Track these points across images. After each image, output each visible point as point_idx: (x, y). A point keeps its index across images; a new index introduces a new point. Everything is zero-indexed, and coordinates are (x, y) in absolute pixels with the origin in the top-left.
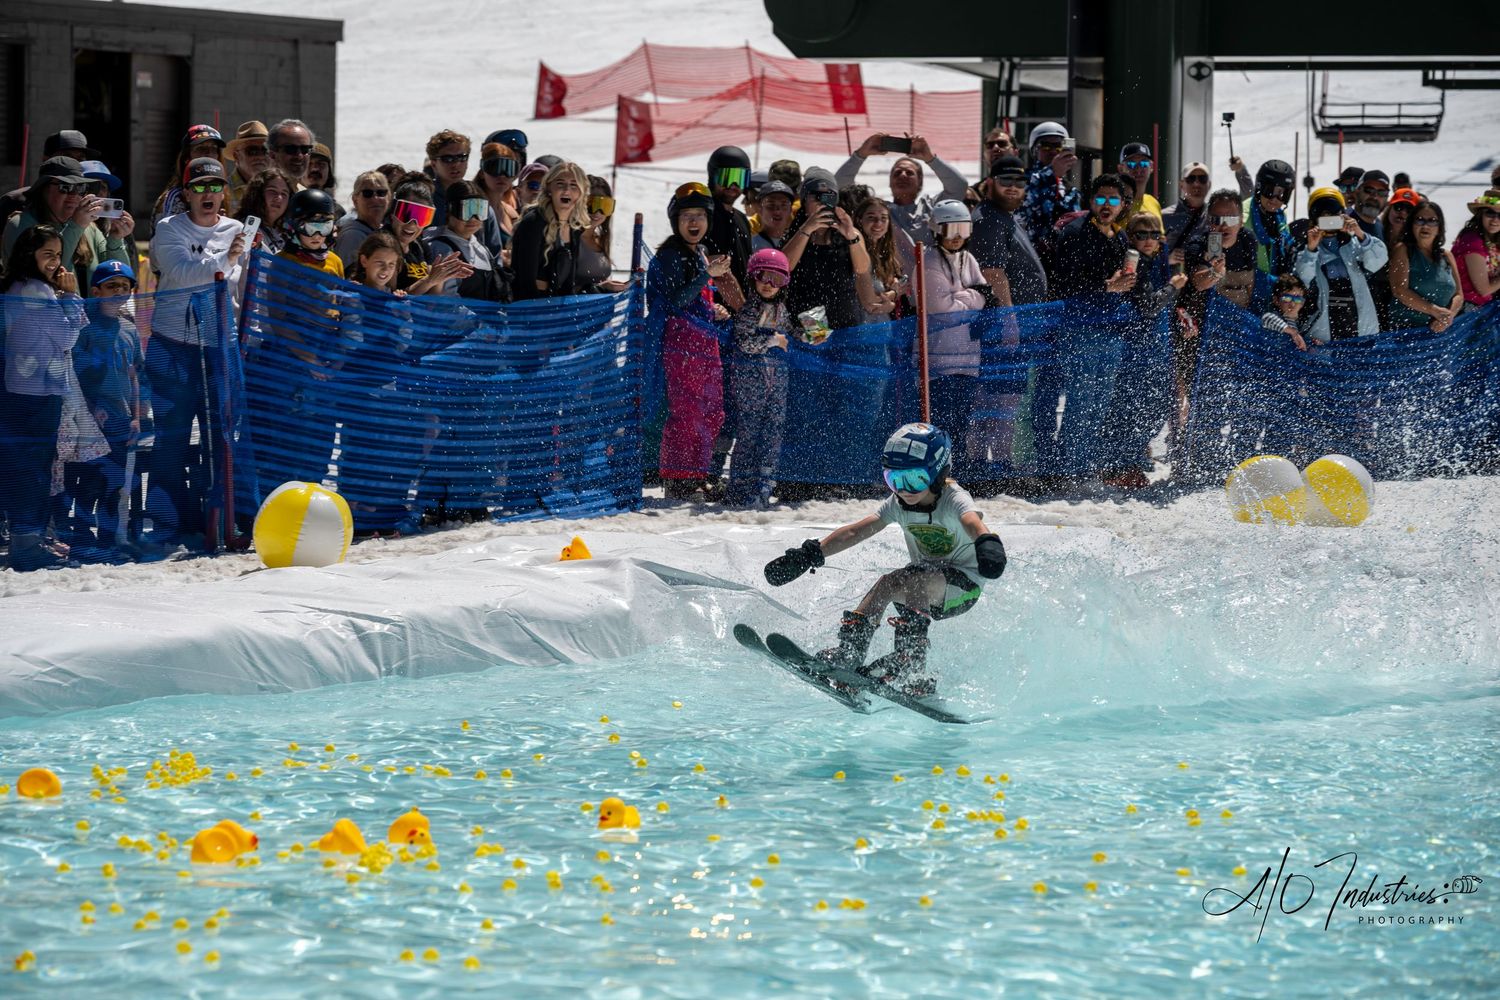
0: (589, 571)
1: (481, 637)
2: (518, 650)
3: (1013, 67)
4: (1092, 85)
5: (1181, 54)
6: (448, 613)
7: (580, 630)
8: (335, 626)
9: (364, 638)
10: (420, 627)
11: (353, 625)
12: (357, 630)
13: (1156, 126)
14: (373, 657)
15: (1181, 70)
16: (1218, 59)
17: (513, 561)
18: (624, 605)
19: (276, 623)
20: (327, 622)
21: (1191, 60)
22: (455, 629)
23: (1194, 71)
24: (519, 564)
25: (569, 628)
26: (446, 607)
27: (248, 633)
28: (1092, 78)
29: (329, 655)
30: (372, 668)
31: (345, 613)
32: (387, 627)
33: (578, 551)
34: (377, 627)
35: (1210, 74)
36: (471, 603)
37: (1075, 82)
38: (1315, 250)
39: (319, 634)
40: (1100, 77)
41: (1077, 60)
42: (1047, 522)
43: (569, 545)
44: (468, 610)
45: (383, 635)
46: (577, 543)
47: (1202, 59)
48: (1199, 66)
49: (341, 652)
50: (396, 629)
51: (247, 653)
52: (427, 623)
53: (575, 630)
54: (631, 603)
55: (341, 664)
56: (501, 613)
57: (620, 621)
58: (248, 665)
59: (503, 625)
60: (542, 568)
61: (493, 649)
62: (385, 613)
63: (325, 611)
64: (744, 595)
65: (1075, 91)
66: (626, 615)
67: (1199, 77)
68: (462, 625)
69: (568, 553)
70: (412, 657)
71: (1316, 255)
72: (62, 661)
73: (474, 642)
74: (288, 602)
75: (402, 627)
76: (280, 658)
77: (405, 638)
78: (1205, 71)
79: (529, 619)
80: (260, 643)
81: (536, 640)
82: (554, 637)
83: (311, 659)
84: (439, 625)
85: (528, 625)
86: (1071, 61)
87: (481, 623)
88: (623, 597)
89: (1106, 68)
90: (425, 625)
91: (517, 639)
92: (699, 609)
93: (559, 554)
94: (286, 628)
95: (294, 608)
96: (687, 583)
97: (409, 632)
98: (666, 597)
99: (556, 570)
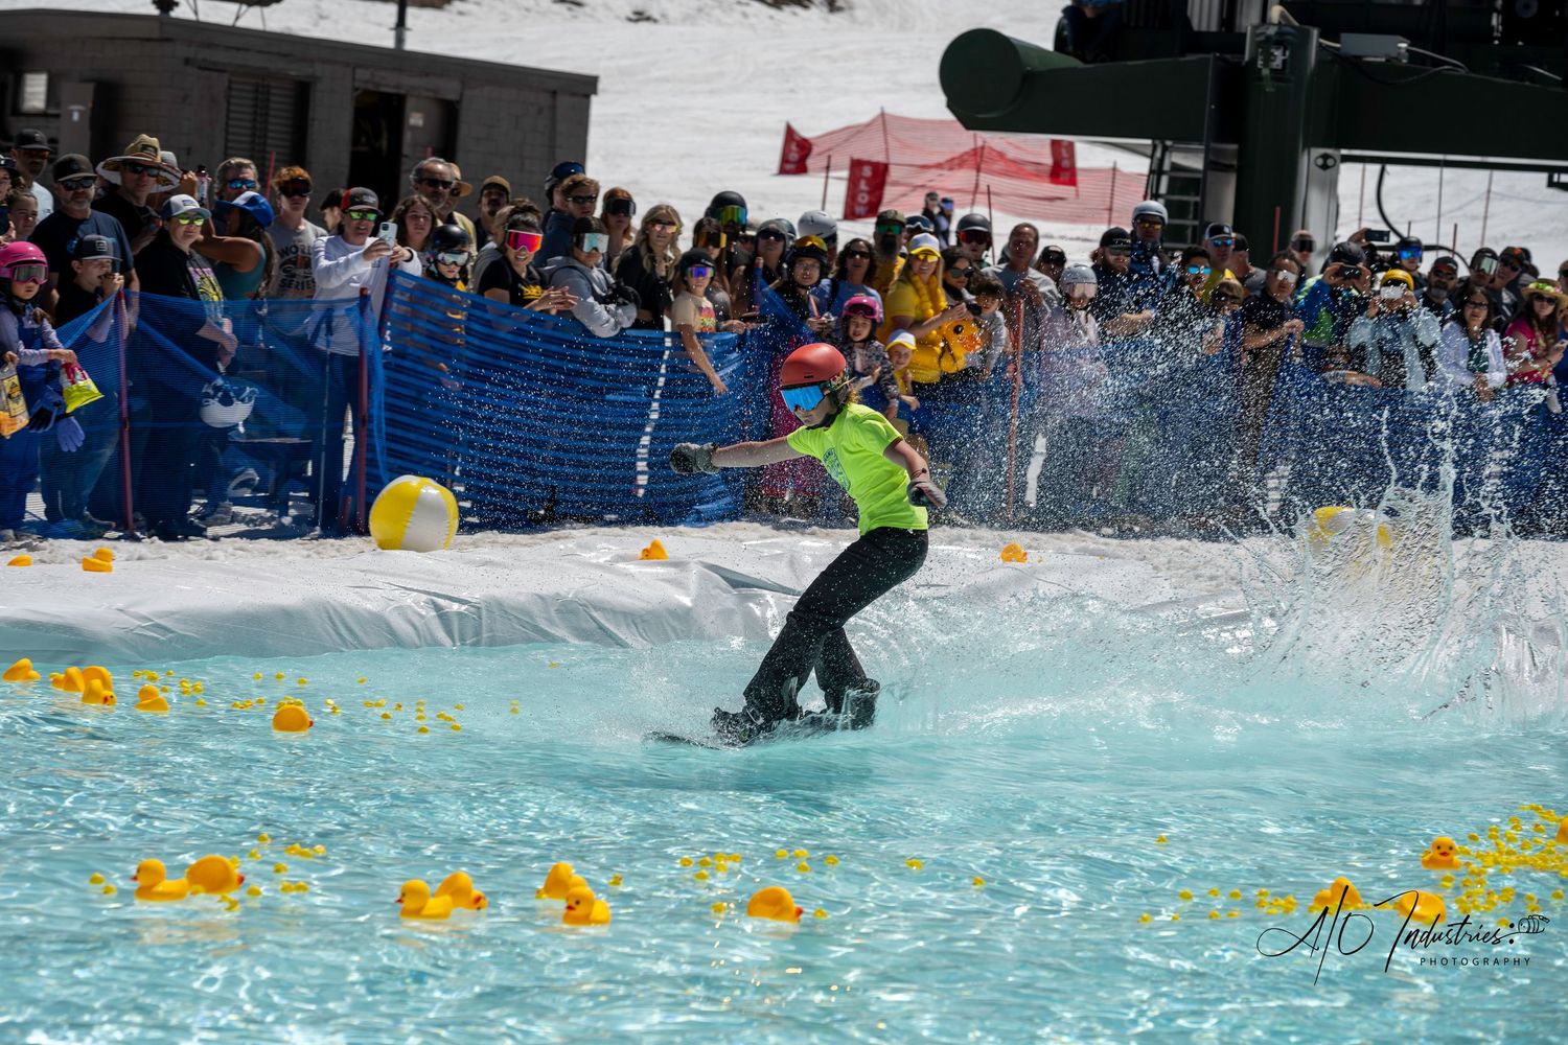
0: (660, 570)
1: (551, 622)
2: (583, 635)
3: (1165, 149)
4: (1227, 168)
5: (1309, 145)
6: (522, 599)
7: (643, 621)
8: (417, 603)
9: (443, 616)
10: (495, 610)
11: (434, 603)
12: (437, 608)
13: (1278, 209)
14: (450, 633)
15: (1308, 160)
16: (1344, 152)
17: (598, 558)
18: (687, 601)
19: (363, 597)
20: (409, 600)
21: (1317, 152)
22: (528, 614)
23: (1320, 162)
24: (602, 560)
25: (631, 618)
26: (520, 593)
27: (336, 604)
28: (1227, 162)
29: (410, 629)
30: (446, 641)
31: (428, 593)
32: (464, 607)
33: (656, 552)
34: (456, 607)
35: (1336, 165)
36: (544, 592)
37: (1211, 165)
39: (400, 610)
40: (1235, 162)
41: (1213, 145)
42: (1092, 553)
43: (648, 545)
44: (541, 598)
45: (459, 614)
46: (655, 545)
47: (1329, 151)
48: (1325, 157)
49: (417, 624)
50: (472, 609)
51: (333, 623)
52: (500, 604)
53: (638, 621)
54: (694, 601)
55: (419, 636)
56: (571, 601)
57: (683, 616)
58: (331, 631)
59: (572, 612)
60: (621, 565)
61: (560, 632)
62: (464, 595)
63: (411, 590)
65: (1209, 173)
66: (688, 611)
67: (1325, 167)
68: (535, 610)
69: (647, 554)
70: (485, 635)
72: (160, 617)
73: (544, 625)
74: (379, 580)
75: (478, 609)
76: (363, 628)
77: (480, 618)
78: (1330, 162)
79: (597, 608)
80: (345, 614)
81: (601, 627)
82: (618, 626)
83: (391, 631)
84: (513, 608)
85: (595, 614)
86: (1207, 146)
87: (552, 609)
88: (688, 595)
89: (1241, 154)
90: (499, 608)
91: (584, 625)
92: (758, 611)
93: (639, 553)
94: (371, 603)
95: (382, 585)
96: (748, 586)
97: (484, 613)
98: (729, 599)
99: (632, 568)
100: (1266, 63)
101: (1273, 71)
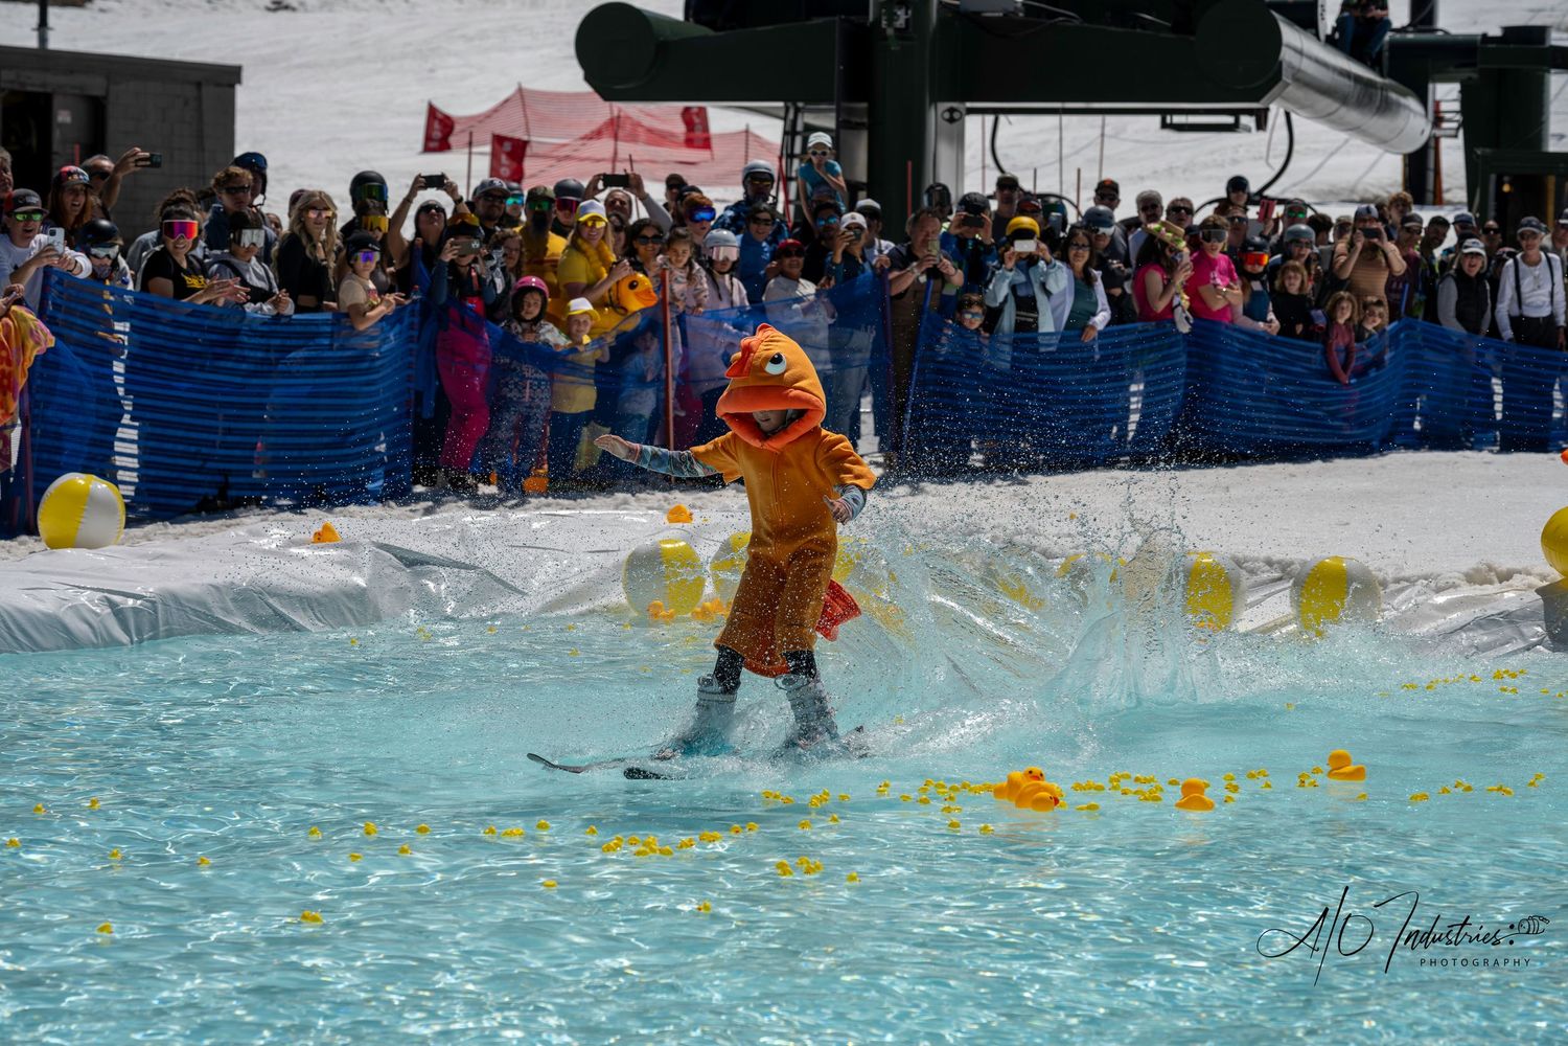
0: (332, 552)
1: (228, 611)
2: (262, 623)
3: (797, 111)
4: (858, 126)
5: (935, 100)
6: (196, 590)
7: (320, 604)
8: (91, 601)
9: (118, 613)
10: (171, 603)
11: (108, 600)
12: (112, 604)
13: (910, 163)
14: (127, 630)
15: (935, 114)
16: (969, 105)
17: (270, 544)
18: (361, 582)
19: (36, 598)
20: (84, 598)
21: (944, 106)
22: (203, 604)
23: (947, 115)
24: (274, 546)
25: (308, 602)
26: (195, 585)
27: (9, 609)
28: (858, 120)
29: (85, 627)
30: (124, 638)
31: (101, 590)
32: (139, 602)
33: (328, 535)
34: (130, 602)
35: (961, 118)
36: (220, 581)
37: (845, 123)
38: (1011, 270)
39: (75, 609)
40: (865, 120)
41: (845, 105)
43: (320, 530)
44: (216, 588)
45: (134, 609)
46: (326, 528)
47: (955, 105)
48: (952, 110)
49: (95, 625)
50: (148, 604)
51: (8, 628)
52: (175, 597)
53: (315, 605)
54: (369, 581)
55: (96, 636)
56: (246, 590)
57: (358, 597)
58: (7, 636)
59: (247, 600)
60: (294, 550)
61: (237, 620)
62: (138, 590)
63: (84, 588)
64: (472, 574)
65: (843, 133)
66: (364, 590)
67: (951, 120)
68: (209, 600)
69: (319, 537)
70: (162, 629)
71: (1010, 274)
73: (220, 615)
74: (50, 581)
75: (153, 603)
76: (37, 629)
77: (156, 611)
78: (956, 115)
79: (272, 595)
81: (278, 613)
82: (294, 610)
83: (66, 629)
84: (188, 600)
85: (271, 601)
86: (838, 106)
87: (227, 599)
88: (362, 576)
89: (871, 112)
90: (174, 600)
91: (261, 612)
92: (431, 585)
93: (311, 537)
94: (45, 604)
95: (54, 586)
96: (422, 563)
97: (160, 607)
98: (403, 577)
99: (304, 552)
100: (890, 24)
101: (897, 30)
